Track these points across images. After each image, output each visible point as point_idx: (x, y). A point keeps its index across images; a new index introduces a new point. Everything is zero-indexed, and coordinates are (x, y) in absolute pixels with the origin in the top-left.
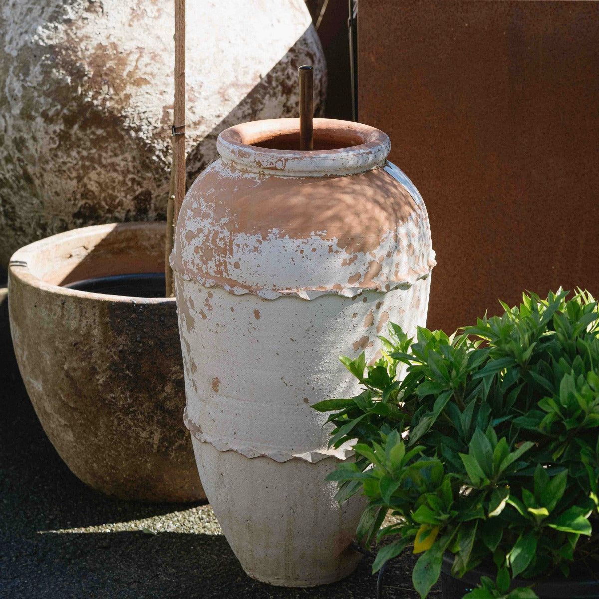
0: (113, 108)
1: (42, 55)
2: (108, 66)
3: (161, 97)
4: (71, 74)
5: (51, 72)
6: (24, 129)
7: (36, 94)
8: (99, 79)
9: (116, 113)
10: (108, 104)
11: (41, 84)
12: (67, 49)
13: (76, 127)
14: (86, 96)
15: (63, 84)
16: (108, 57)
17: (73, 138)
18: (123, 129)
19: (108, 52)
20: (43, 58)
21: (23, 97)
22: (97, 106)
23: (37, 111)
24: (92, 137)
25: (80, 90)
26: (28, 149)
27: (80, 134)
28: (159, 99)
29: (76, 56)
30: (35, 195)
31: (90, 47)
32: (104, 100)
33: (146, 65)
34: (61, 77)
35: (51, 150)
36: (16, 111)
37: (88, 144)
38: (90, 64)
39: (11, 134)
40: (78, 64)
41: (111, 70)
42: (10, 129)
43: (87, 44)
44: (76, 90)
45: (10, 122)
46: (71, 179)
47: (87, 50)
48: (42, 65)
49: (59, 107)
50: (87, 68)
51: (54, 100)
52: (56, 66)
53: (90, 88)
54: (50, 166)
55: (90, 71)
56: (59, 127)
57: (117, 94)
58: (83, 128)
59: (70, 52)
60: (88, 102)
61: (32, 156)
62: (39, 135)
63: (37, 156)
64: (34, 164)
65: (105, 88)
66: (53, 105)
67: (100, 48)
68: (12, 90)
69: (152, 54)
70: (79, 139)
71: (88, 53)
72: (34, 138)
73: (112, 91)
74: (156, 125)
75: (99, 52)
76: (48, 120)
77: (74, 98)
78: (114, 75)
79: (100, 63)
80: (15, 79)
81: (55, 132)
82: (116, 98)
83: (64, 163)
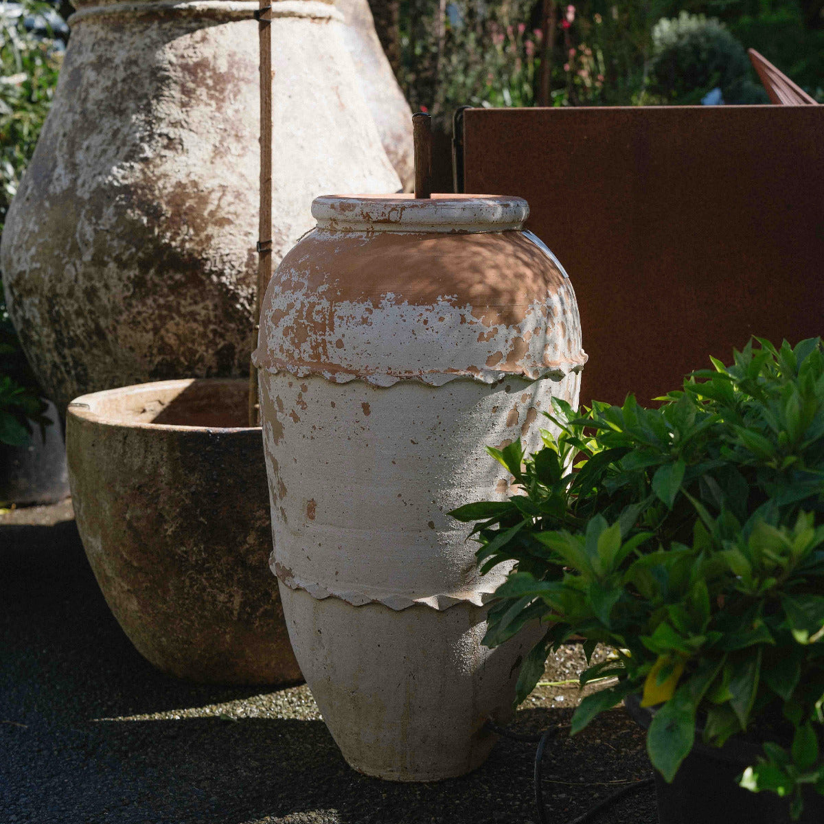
0: (193, 250)
1: (116, 196)
2: (187, 204)
3: (245, 238)
4: (147, 214)
5: (126, 213)
6: (96, 276)
7: (108, 237)
8: (178, 219)
9: (196, 255)
10: (187, 245)
11: (112, 227)
12: (143, 188)
13: (152, 271)
14: (163, 237)
15: (139, 225)
16: (188, 196)
17: (149, 284)
18: (203, 273)
19: (187, 190)
20: (117, 199)
21: (95, 241)
22: (176, 247)
23: (110, 256)
24: (169, 282)
25: (156, 231)
26: (99, 298)
27: (157, 280)
28: (244, 240)
29: (153, 195)
30: (108, 352)
31: (168, 185)
32: (184, 241)
33: (229, 204)
34: (136, 218)
35: (125, 298)
36: (87, 257)
37: (165, 290)
38: (168, 203)
39: (83, 283)
40: (155, 204)
41: (191, 209)
42: (81, 278)
43: (165, 182)
44: (153, 232)
45: (81, 270)
46: (147, 332)
47: (165, 188)
48: (116, 207)
49: (134, 250)
50: (164, 207)
51: (129, 242)
52: (131, 206)
53: (168, 229)
54: (124, 317)
55: (167, 210)
56: (133, 273)
57: (197, 234)
58: (159, 273)
59: (147, 191)
60: (165, 244)
61: (105, 307)
62: (113, 282)
63: (109, 306)
64: (106, 316)
65: (184, 228)
66: (127, 248)
67: (180, 186)
68: (83, 235)
69: (236, 193)
70: (155, 285)
71: (165, 192)
72: (107, 287)
73: (192, 232)
74: (240, 269)
75: (179, 190)
76: (122, 265)
77: (150, 240)
78: (195, 214)
79: (180, 202)
80: (87, 222)
81: (129, 278)
82: (197, 239)
83: (139, 313)
